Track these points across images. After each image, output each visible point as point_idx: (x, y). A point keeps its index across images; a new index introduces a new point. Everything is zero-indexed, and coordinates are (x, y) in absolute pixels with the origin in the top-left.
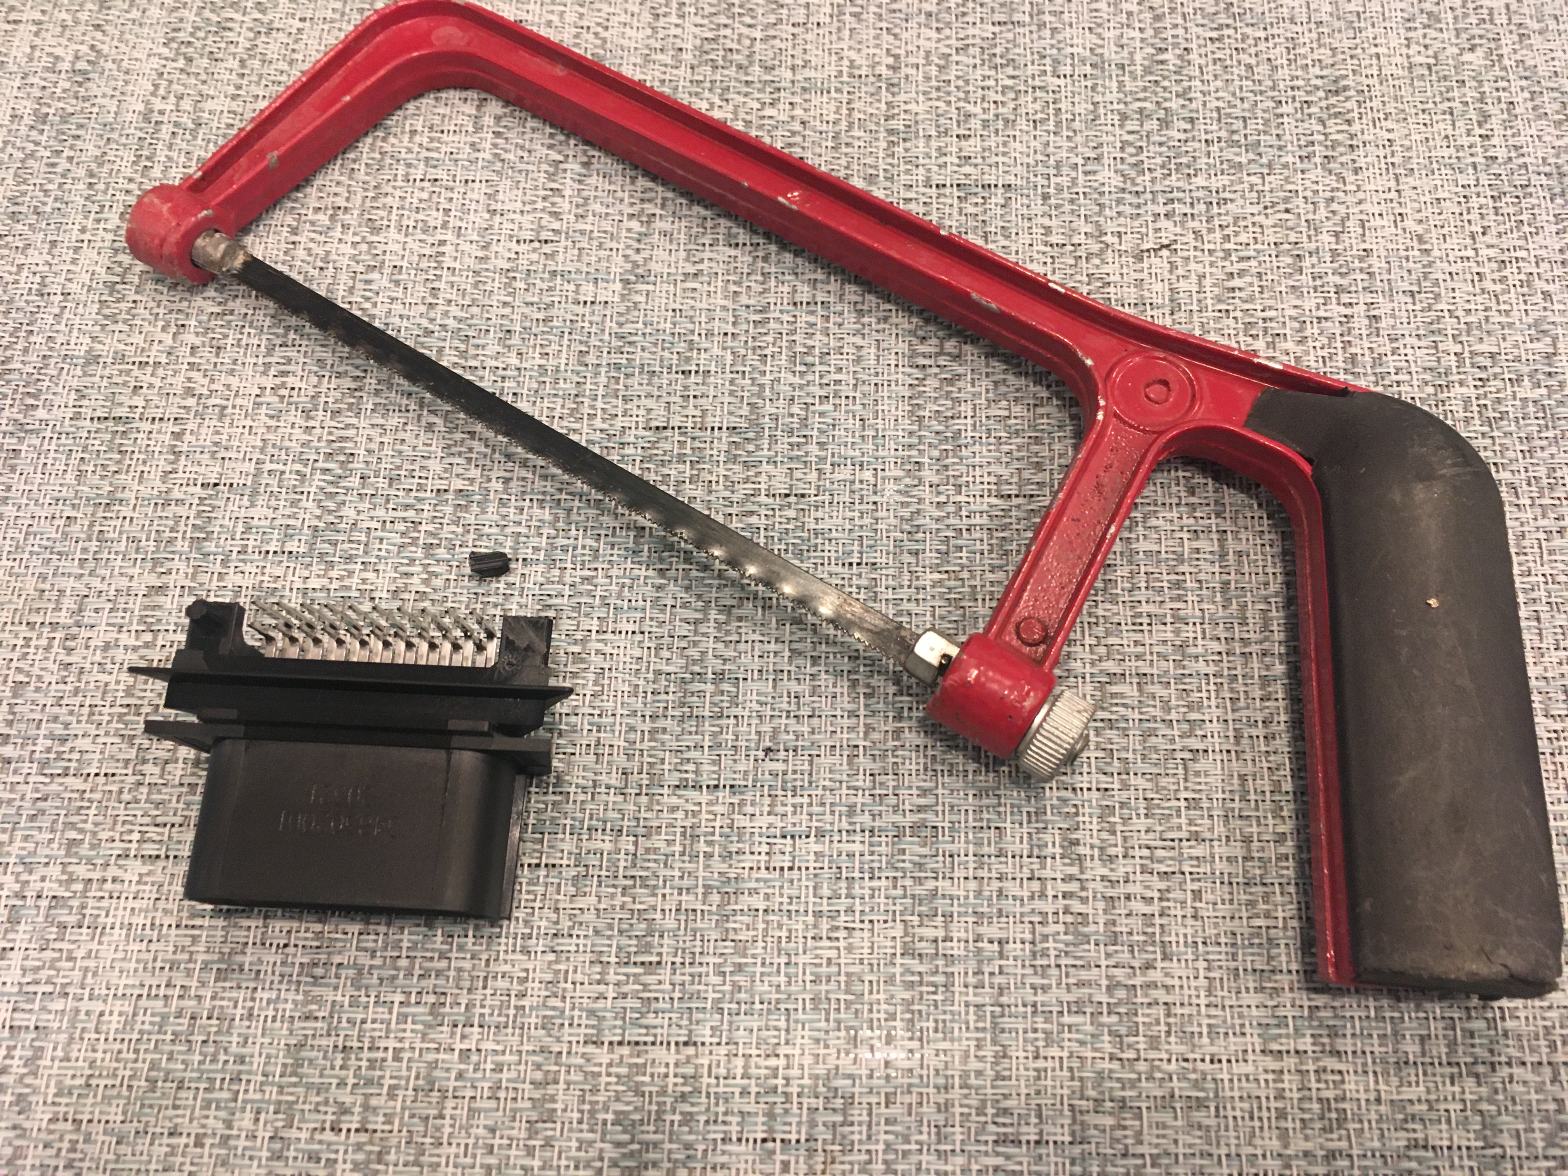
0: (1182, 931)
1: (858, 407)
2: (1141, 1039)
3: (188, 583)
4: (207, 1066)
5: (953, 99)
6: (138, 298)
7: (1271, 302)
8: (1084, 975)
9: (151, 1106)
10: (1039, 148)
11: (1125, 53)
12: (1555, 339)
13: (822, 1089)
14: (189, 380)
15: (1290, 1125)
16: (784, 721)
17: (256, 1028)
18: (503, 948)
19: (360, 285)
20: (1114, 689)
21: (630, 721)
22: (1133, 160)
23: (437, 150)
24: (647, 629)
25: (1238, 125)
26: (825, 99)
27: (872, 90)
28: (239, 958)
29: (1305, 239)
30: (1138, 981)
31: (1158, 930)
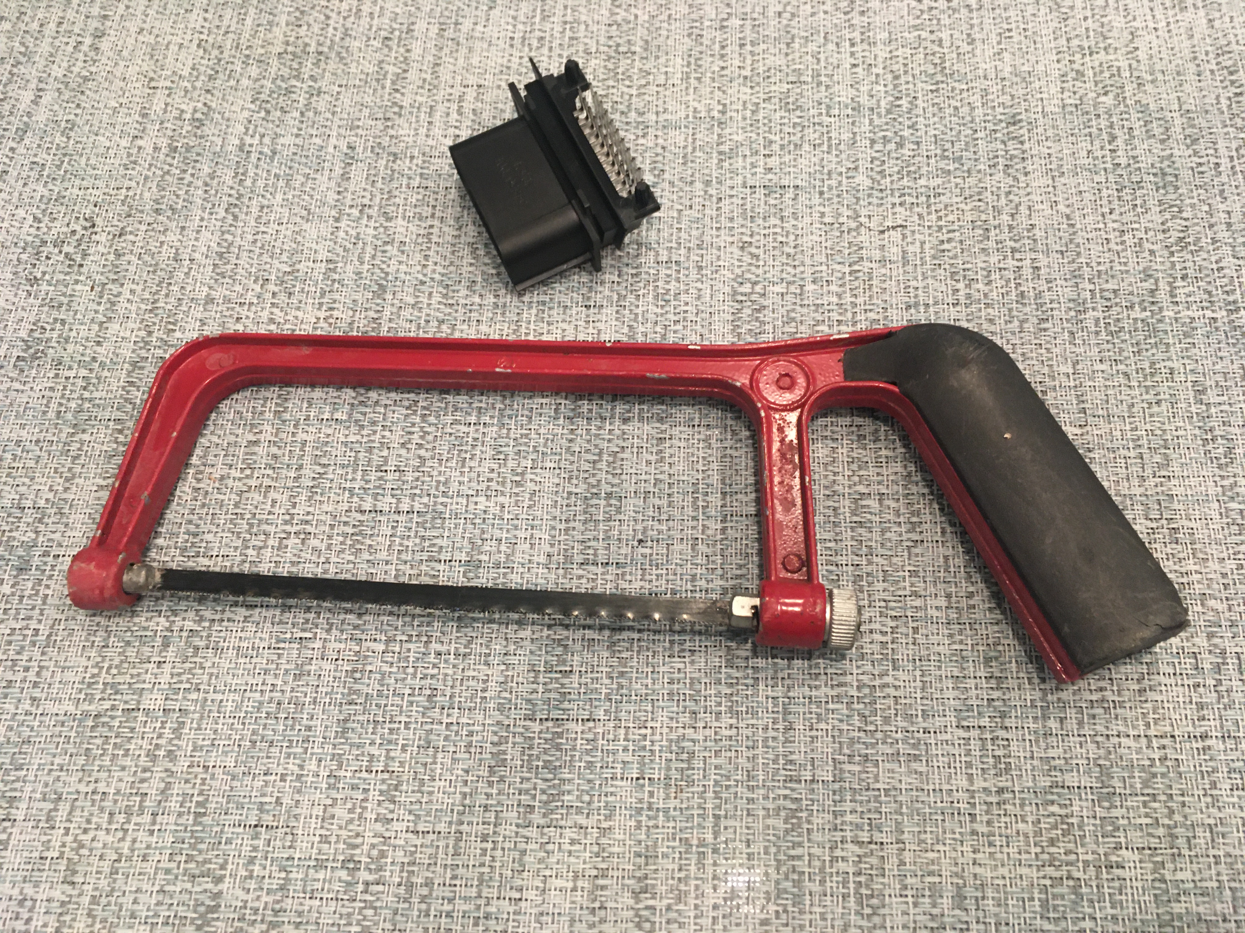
0: (906, 652)
1: (699, 327)
2: (878, 718)
3: (273, 439)
4: (288, 732)
5: (761, 131)
6: (238, 262)
7: (969, 259)
8: (842, 679)
9: (252, 757)
10: (817, 162)
11: (874, 101)
12: (1157, 281)
13: (674, 748)
14: (272, 313)
15: (974, 771)
16: (650, 523)
17: (319, 710)
18: (472, 662)
19: (379, 254)
20: (864, 503)
21: (552, 523)
22: (879, 169)
23: (428, 168)
24: (563, 466)
25: (948, 146)
26: (678, 133)
27: (708, 126)
28: (307, 668)
29: (991, 218)
30: (877, 683)
31: (890, 651)
